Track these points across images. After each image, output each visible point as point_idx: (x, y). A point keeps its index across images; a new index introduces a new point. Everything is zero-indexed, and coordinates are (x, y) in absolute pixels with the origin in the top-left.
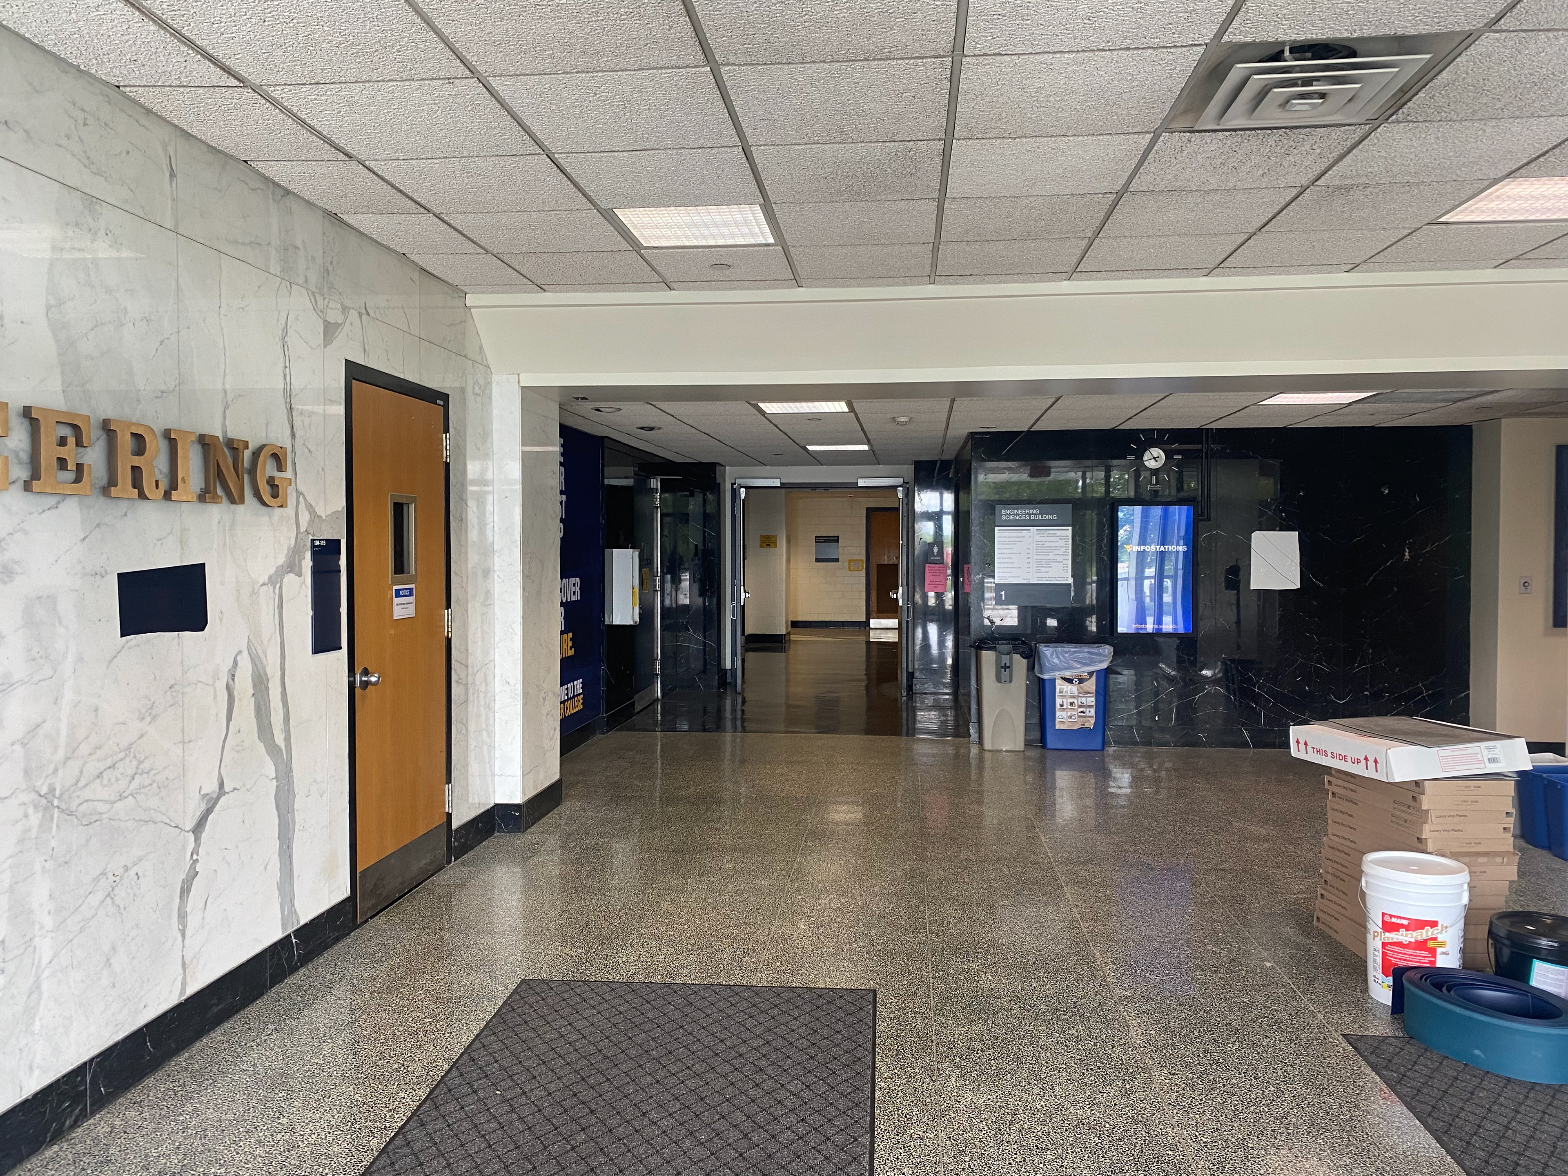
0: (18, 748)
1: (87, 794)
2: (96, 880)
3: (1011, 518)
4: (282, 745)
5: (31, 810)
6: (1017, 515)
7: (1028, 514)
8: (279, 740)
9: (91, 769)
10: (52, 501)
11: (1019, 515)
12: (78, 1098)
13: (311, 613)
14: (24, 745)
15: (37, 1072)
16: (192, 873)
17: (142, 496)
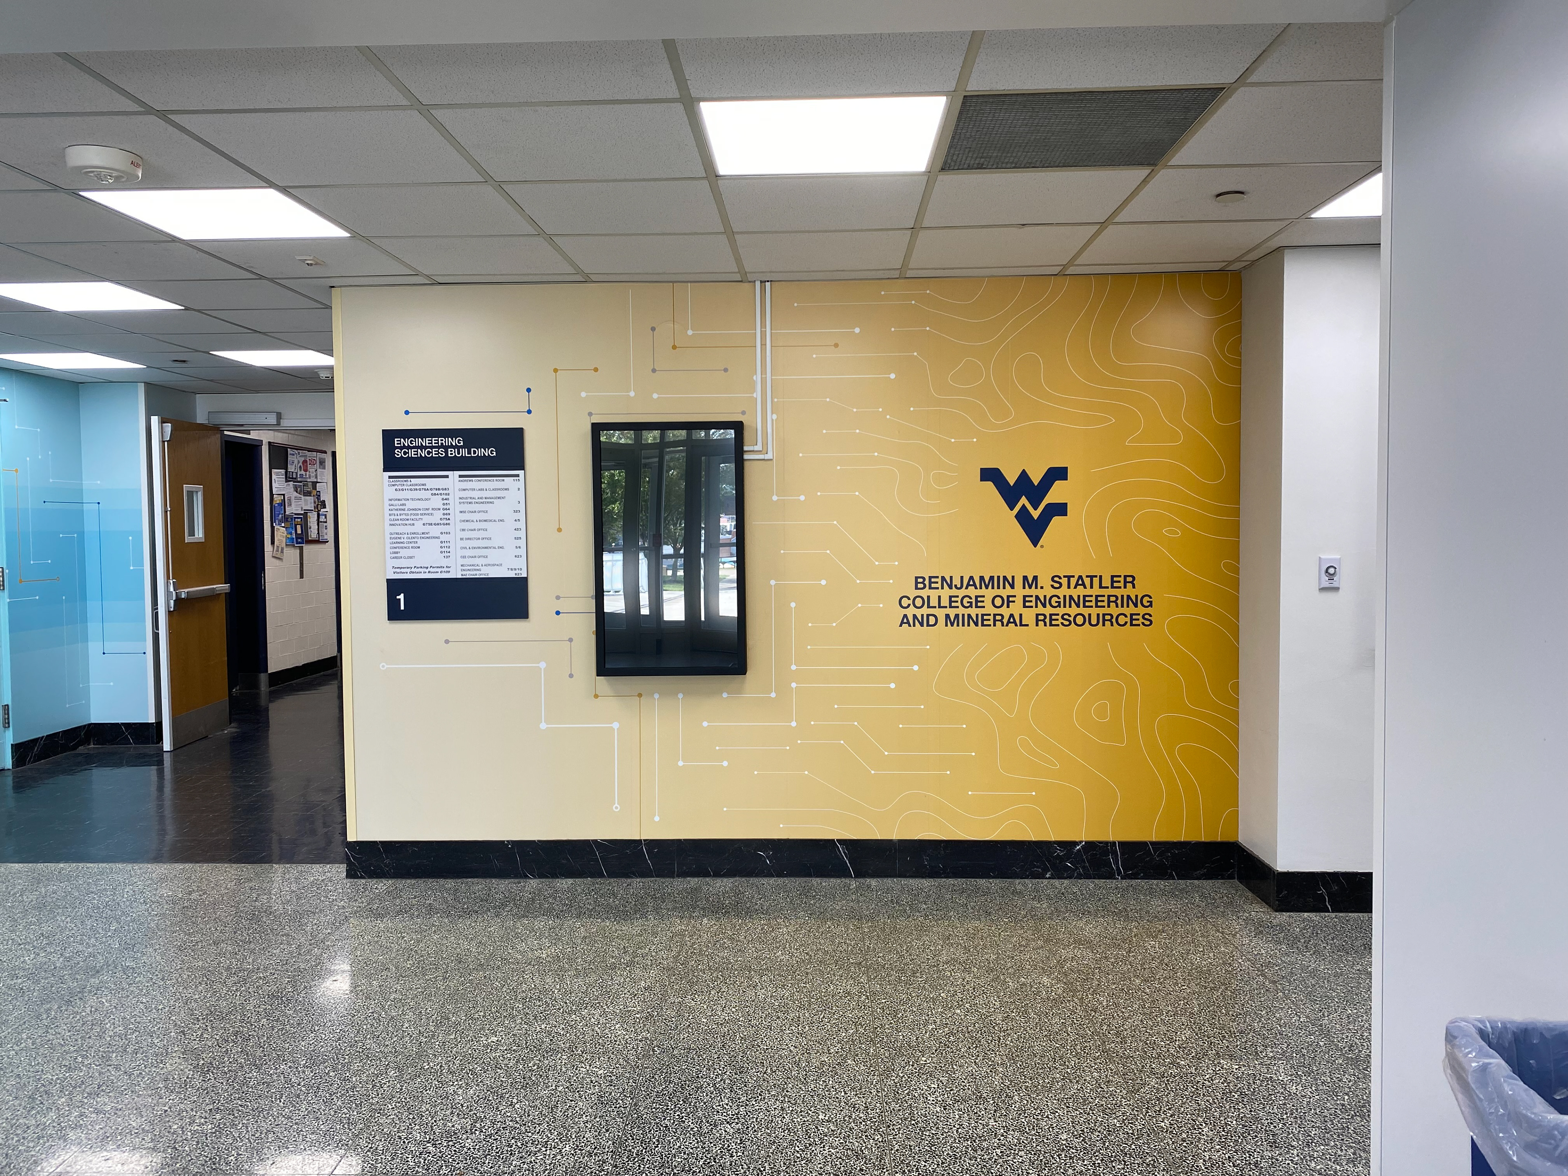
3: (412, 453)
6: (422, 447)
7: (442, 446)
11: (426, 447)
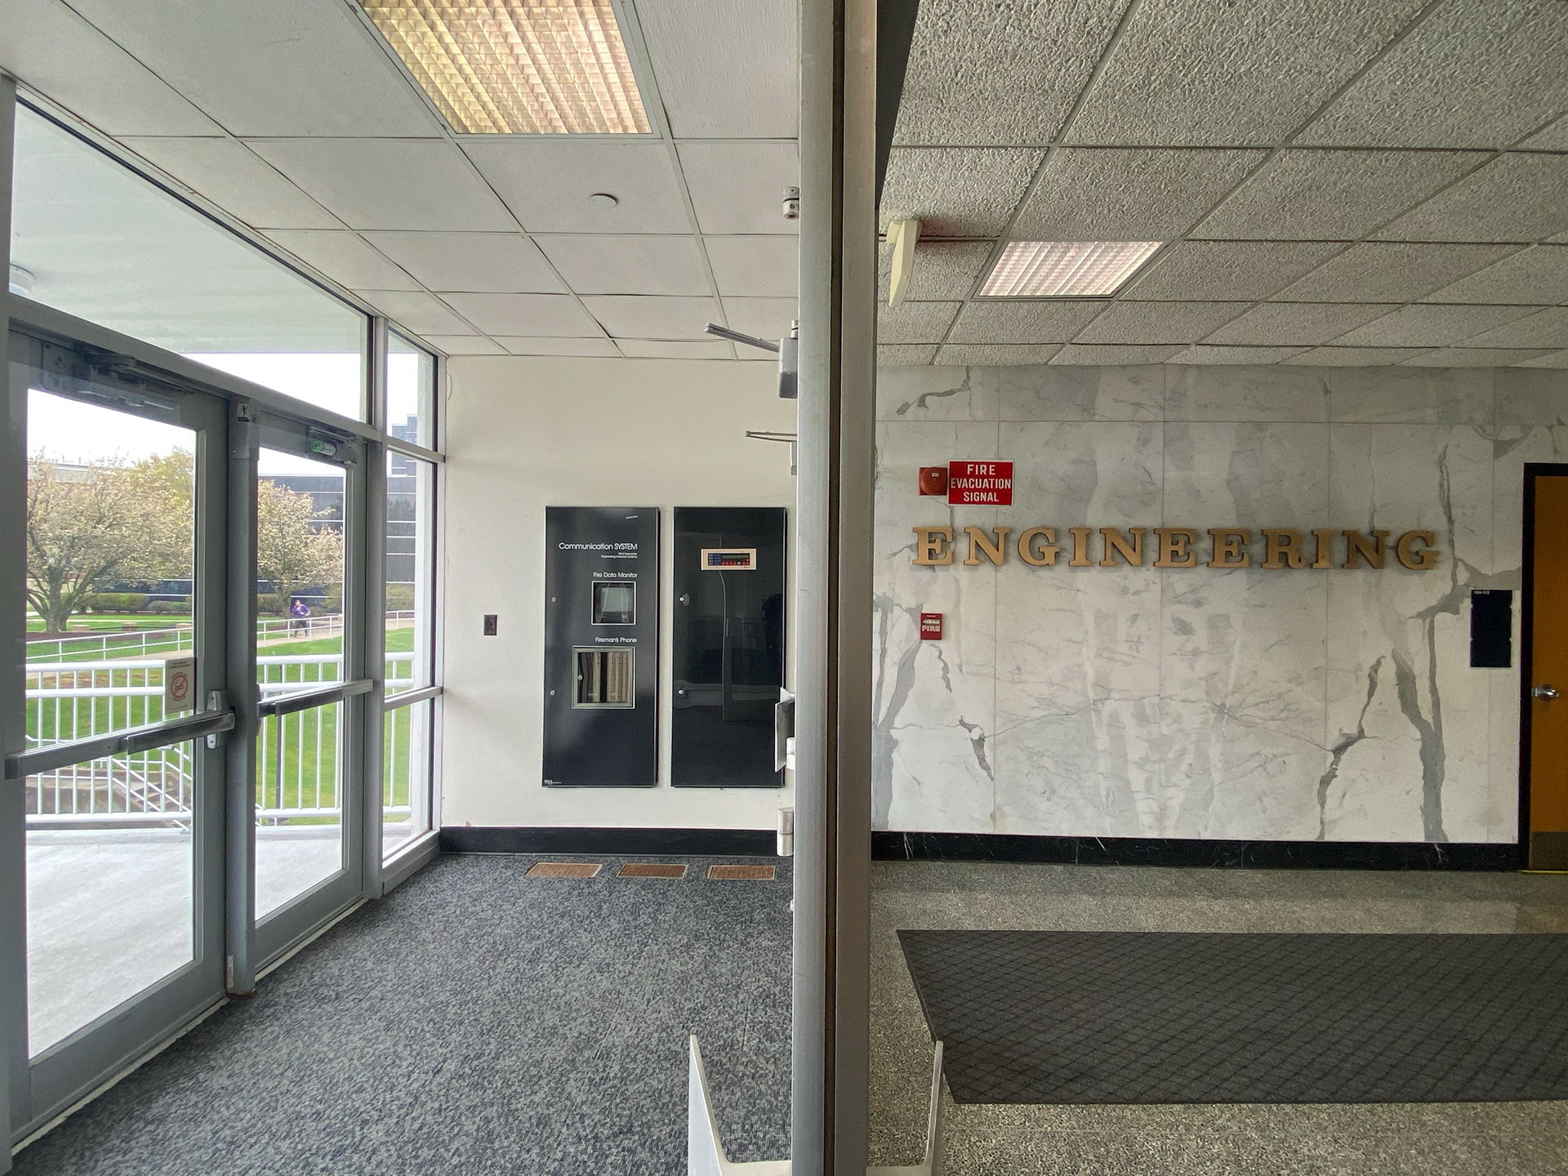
0: (1203, 682)
1: (1246, 711)
2: (1253, 755)
4: (1430, 720)
5: (1210, 711)
8: (1427, 715)
9: (1252, 700)
10: (1228, 571)
12: (1233, 855)
13: (1470, 639)
14: (1206, 681)
15: (1209, 831)
16: (1331, 774)
17: (1287, 564)
